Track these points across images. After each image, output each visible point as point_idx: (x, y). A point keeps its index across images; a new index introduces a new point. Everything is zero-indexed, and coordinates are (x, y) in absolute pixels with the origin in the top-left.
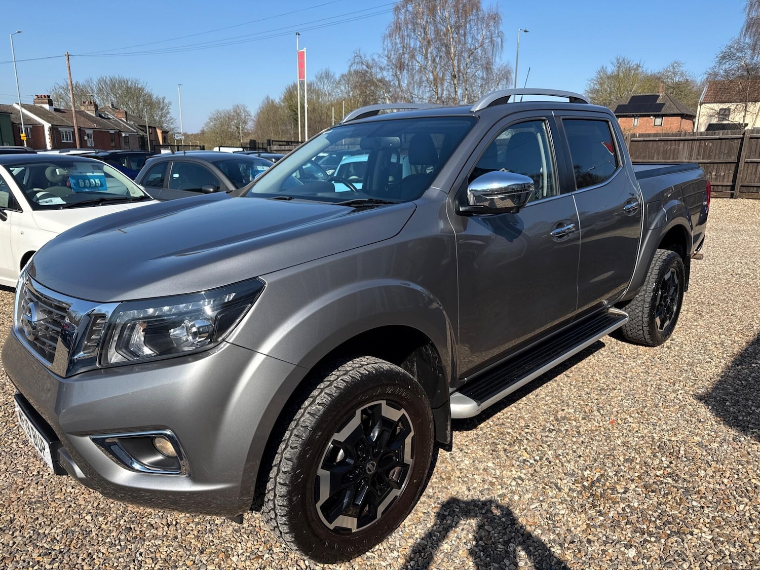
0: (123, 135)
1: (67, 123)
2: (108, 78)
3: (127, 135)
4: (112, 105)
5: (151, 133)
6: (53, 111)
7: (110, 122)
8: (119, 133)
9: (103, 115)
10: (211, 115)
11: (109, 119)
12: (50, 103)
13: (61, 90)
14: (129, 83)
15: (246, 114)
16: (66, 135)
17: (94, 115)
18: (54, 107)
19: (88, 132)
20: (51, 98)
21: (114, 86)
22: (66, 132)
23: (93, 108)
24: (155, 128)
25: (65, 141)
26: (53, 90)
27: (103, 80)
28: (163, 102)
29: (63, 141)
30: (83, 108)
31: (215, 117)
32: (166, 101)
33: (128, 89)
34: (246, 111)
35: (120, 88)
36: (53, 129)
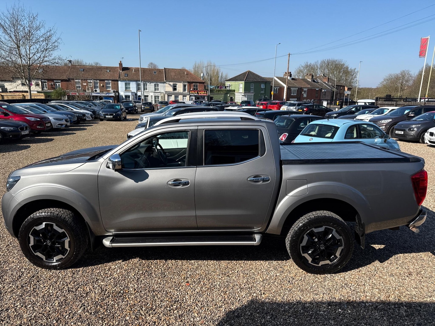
0: (323, 91)
1: (296, 85)
2: (326, 60)
3: (325, 91)
4: (324, 75)
5: (342, 89)
6: (291, 80)
7: (319, 84)
8: (321, 90)
9: (316, 81)
10: (385, 77)
11: (318, 82)
12: (291, 76)
13: (302, 68)
14: (337, 62)
15: (409, 76)
16: (294, 91)
17: (311, 81)
18: (292, 78)
19: (305, 89)
20: (291, 73)
21: (328, 64)
22: (294, 90)
23: (311, 77)
24: (344, 86)
25: (293, 95)
26: (298, 68)
27: (324, 61)
28: (354, 71)
29: (292, 95)
30: (306, 77)
31: (388, 78)
32: (356, 71)
33: (336, 65)
34: (409, 74)
35: (332, 65)
36: (289, 89)
